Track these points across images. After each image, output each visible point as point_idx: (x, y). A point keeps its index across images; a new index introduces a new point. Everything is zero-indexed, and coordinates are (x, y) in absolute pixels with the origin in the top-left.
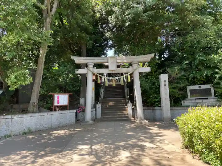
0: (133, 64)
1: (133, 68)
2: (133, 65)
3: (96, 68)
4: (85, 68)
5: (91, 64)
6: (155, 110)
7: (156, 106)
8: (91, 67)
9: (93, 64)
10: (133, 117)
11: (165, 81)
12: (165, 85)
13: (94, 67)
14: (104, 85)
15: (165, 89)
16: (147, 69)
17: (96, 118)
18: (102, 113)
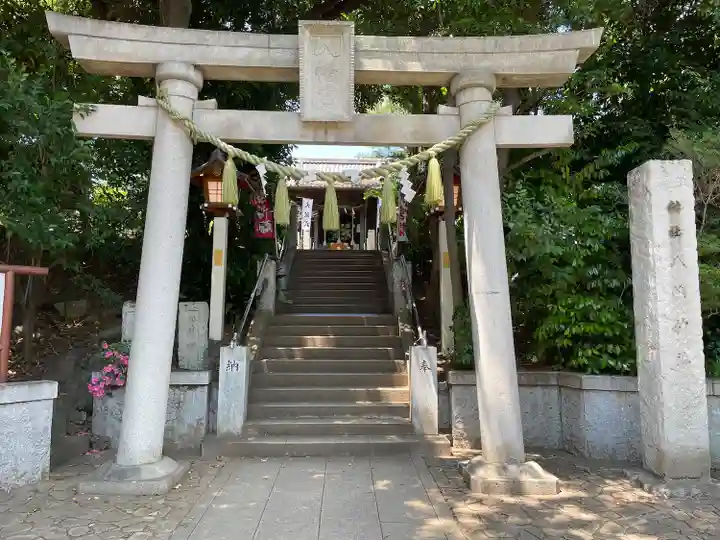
0: (463, 89)
1: (459, 115)
2: (463, 98)
3: (221, 106)
4: (142, 99)
5: (179, 69)
6: (581, 390)
7: (582, 369)
8: (181, 95)
9: (198, 79)
10: (442, 431)
11: (674, 207)
12: (675, 233)
13: (202, 96)
14: (290, 243)
15: (676, 259)
16: (552, 130)
17: (211, 431)
18: (251, 399)
